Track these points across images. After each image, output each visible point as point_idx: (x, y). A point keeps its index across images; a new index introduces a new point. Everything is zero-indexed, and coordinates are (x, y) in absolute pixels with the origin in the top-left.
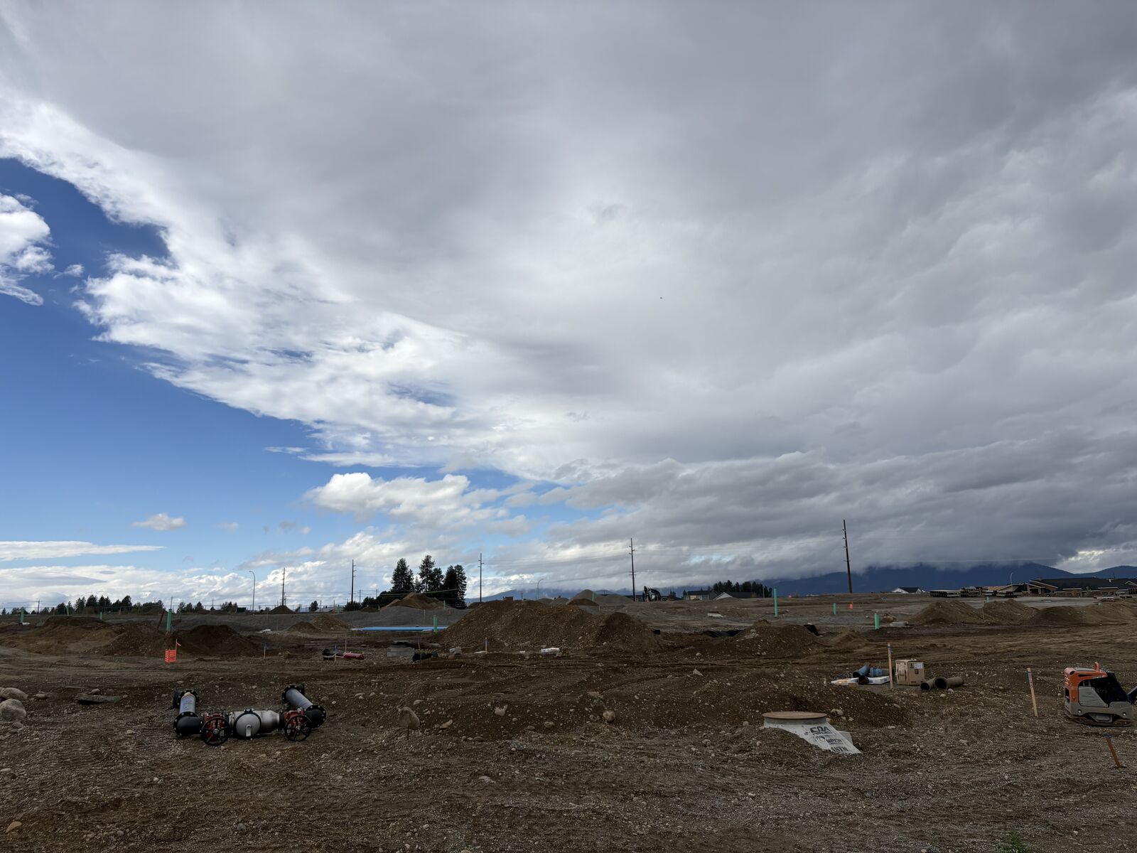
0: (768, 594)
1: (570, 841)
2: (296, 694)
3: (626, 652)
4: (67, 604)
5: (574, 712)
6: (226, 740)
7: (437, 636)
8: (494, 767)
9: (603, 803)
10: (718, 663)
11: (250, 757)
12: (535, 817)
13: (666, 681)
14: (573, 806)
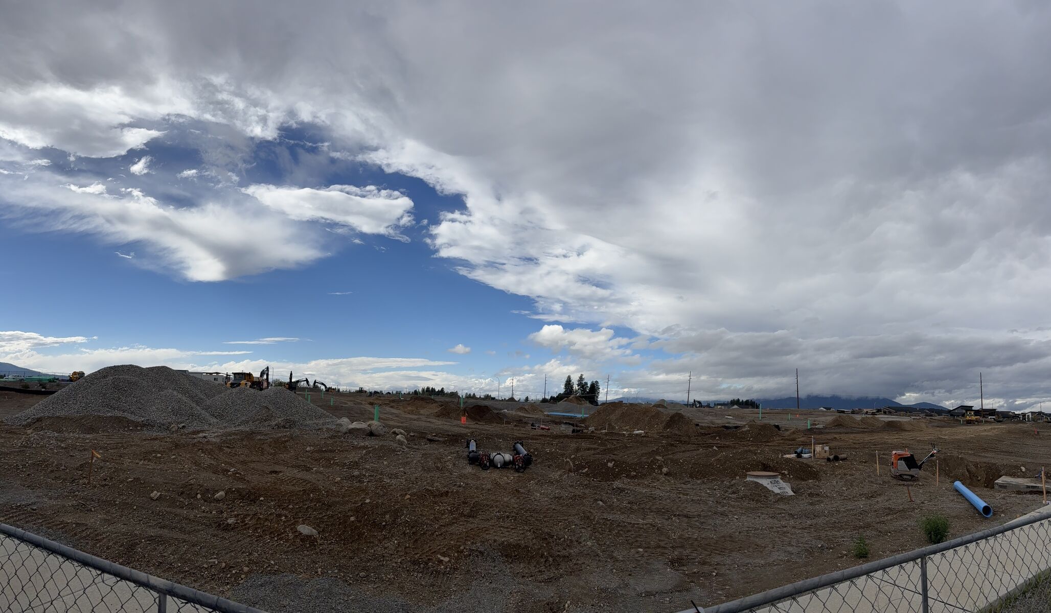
0: (757, 407)
1: (637, 541)
2: (519, 446)
3: (679, 435)
4: (417, 390)
5: (647, 468)
6: (489, 468)
7: (583, 420)
8: (605, 497)
9: (657, 520)
10: (727, 443)
11: (500, 478)
12: (621, 526)
13: (698, 452)
14: (641, 521)
